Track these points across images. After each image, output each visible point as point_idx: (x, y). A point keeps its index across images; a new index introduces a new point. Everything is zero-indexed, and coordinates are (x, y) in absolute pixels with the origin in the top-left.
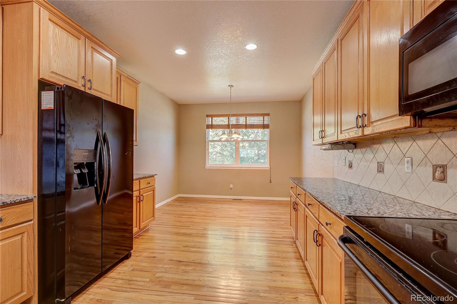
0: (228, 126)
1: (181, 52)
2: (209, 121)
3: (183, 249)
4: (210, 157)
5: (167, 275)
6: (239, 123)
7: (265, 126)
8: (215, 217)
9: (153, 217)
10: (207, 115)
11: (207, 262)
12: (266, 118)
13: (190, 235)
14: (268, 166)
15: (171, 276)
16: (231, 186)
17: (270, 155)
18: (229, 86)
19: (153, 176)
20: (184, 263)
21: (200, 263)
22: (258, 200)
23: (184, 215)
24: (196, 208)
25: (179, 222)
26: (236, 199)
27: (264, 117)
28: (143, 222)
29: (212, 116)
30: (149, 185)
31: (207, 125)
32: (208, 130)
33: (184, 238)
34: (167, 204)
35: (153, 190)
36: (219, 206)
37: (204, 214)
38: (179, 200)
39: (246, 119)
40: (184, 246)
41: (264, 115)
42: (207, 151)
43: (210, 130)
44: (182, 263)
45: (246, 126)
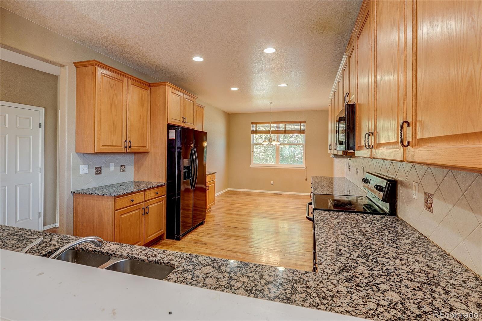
0: (269, 132)
1: (234, 89)
2: (254, 128)
3: (236, 222)
4: (254, 156)
5: (228, 233)
6: (279, 129)
7: (301, 132)
8: (258, 205)
9: (214, 202)
10: (252, 123)
11: (252, 229)
12: (302, 124)
13: (240, 215)
14: (304, 166)
15: (230, 233)
16: (272, 182)
17: (306, 156)
18: (270, 103)
19: (214, 173)
20: (238, 228)
21: (247, 229)
22: (295, 195)
23: (234, 203)
24: (243, 199)
25: (231, 207)
26: (276, 194)
27: (301, 124)
28: (208, 204)
29: (256, 123)
30: (212, 180)
31: (252, 131)
32: (253, 135)
33: (236, 217)
34: (221, 195)
35: (214, 183)
36: (261, 198)
37: (249, 203)
38: (228, 193)
39: (285, 126)
40: (236, 221)
41: (300, 122)
42: (252, 153)
43: (255, 135)
44: (236, 228)
45: (285, 132)
